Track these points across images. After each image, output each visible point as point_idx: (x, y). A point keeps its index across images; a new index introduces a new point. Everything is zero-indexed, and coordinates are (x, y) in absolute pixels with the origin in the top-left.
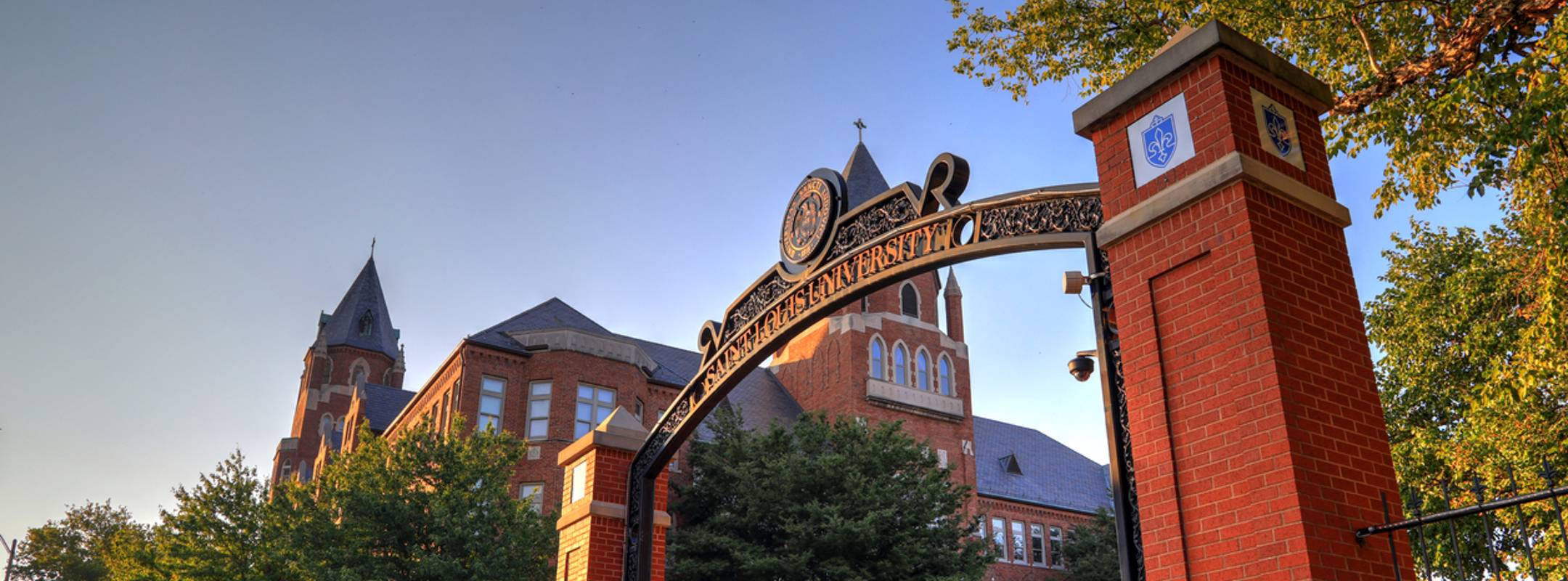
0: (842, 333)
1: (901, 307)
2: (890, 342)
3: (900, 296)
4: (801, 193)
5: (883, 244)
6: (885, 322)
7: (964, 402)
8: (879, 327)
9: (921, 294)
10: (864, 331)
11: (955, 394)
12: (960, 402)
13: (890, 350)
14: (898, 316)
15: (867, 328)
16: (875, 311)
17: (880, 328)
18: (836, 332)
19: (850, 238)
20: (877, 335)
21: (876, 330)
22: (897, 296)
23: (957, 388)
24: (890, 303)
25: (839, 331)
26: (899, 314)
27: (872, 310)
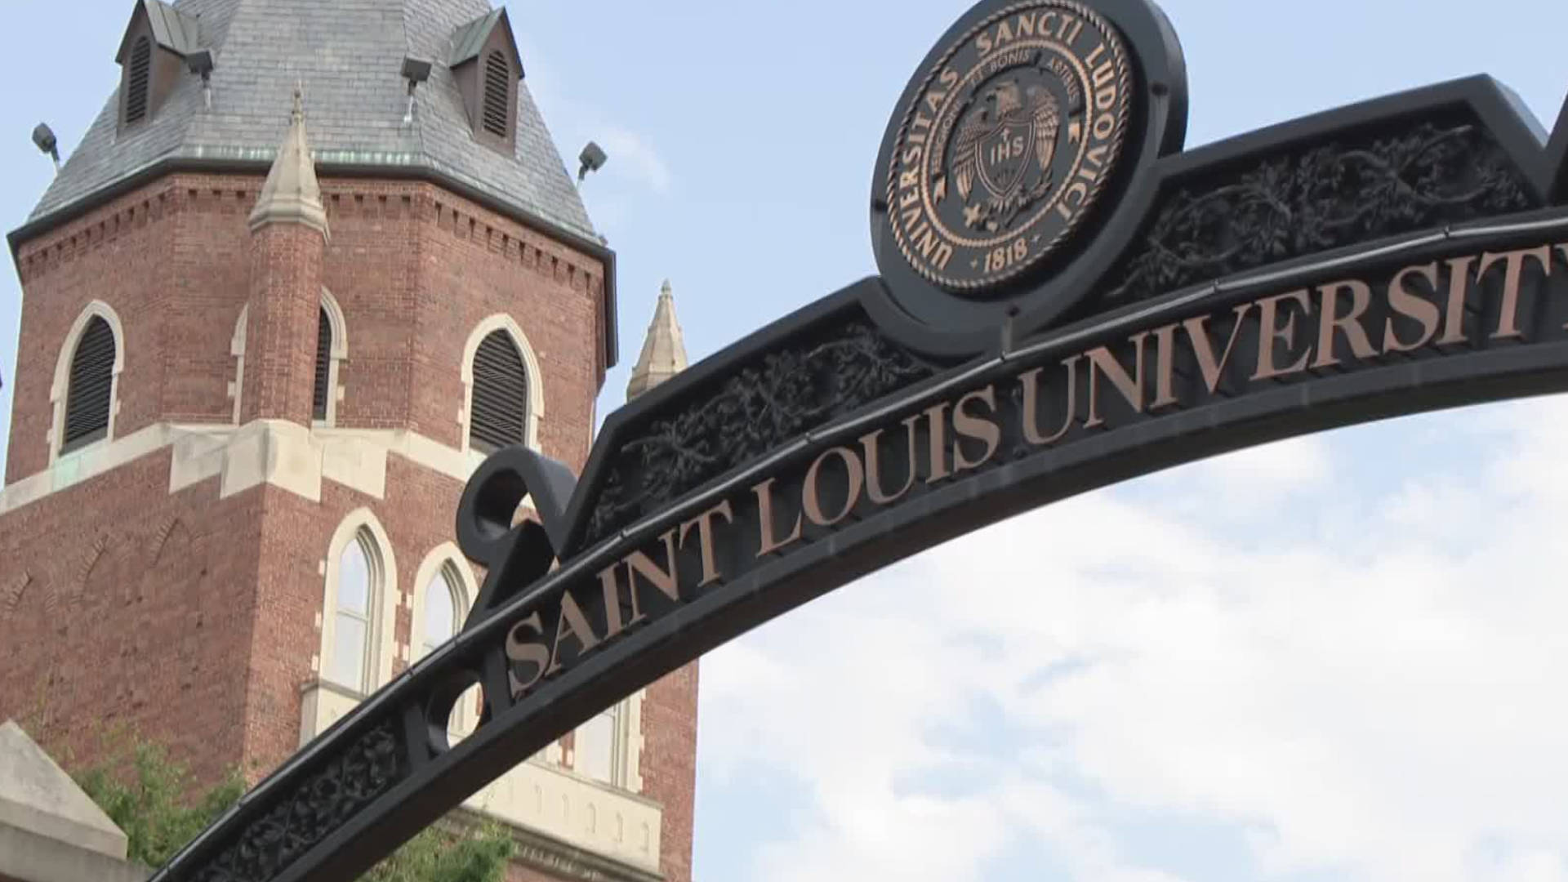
0: (225, 493)
1: (465, 416)
2: (410, 551)
3: (467, 376)
4: (982, 42)
5: (1377, 274)
6: (398, 469)
7: (666, 817)
8: (375, 486)
9: (546, 377)
10: (316, 496)
11: (636, 784)
12: (652, 816)
13: (406, 583)
14: (450, 451)
15: (330, 487)
16: (365, 424)
17: (379, 493)
18: (195, 489)
19: (1212, 234)
20: (365, 516)
21: (359, 499)
22: (459, 374)
23: (645, 758)
24: (427, 398)
25: (216, 482)
26: (457, 445)
27: (350, 417)
